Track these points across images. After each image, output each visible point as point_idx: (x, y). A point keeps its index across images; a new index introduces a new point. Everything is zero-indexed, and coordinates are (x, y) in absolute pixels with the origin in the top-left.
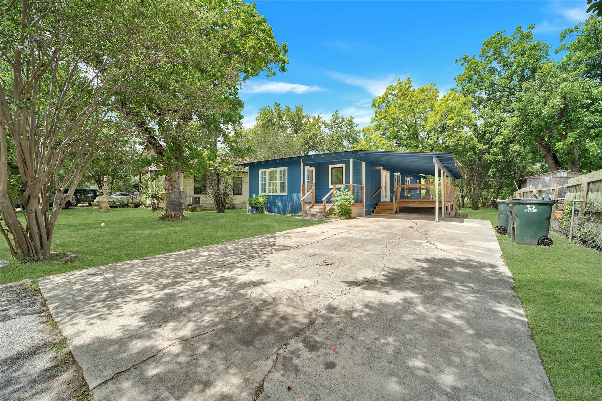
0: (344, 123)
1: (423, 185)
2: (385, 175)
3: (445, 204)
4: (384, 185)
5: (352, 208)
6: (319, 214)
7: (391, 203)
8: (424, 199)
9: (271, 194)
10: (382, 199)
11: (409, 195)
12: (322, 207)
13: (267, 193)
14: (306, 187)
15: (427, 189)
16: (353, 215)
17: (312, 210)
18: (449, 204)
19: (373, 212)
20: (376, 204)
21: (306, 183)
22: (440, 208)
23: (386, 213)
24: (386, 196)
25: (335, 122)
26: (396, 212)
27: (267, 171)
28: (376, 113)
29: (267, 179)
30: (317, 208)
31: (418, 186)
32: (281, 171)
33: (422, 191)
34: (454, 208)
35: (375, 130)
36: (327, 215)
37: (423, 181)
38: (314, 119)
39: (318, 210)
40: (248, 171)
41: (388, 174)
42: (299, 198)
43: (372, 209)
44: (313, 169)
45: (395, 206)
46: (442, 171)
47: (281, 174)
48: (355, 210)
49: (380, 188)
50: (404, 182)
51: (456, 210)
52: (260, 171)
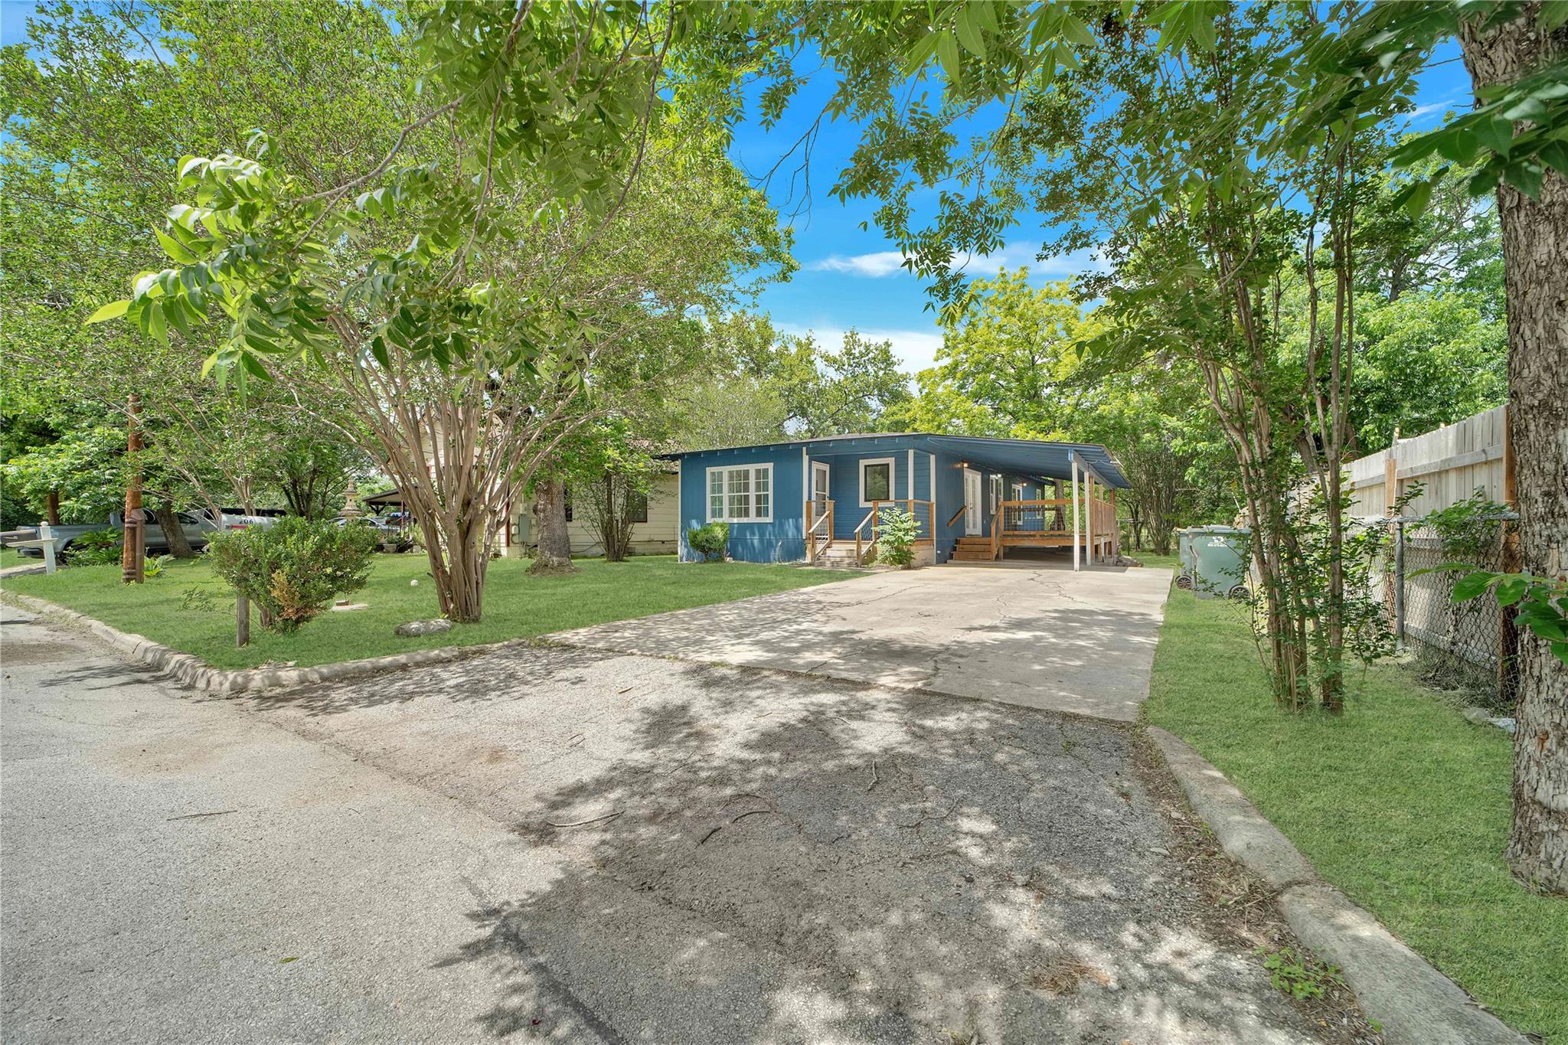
0: (871, 355)
1: (1050, 501)
2: (973, 481)
3: (1092, 540)
4: (971, 500)
5: (913, 549)
6: (847, 561)
7: (986, 540)
8: (1052, 529)
9: (735, 520)
10: (968, 531)
11: (1020, 523)
12: (854, 547)
13: (726, 518)
14: (814, 505)
15: (1058, 510)
16: (913, 562)
17: (829, 552)
18: (1102, 541)
19: (951, 557)
20: (957, 542)
21: (814, 498)
22: (1083, 549)
23: (976, 558)
24: (974, 523)
25: (849, 353)
26: (997, 557)
27: (725, 470)
28: (947, 340)
29: (725, 488)
30: (839, 550)
31: (1037, 502)
32: (758, 471)
33: (1047, 514)
34: (1114, 550)
35: (945, 377)
36: (863, 563)
37: (1049, 491)
38: (799, 344)
39: (844, 554)
40: (678, 469)
41: (978, 477)
42: (798, 529)
43: (948, 551)
44: (826, 468)
45: (995, 544)
46: (1086, 475)
47: (758, 477)
48: (920, 553)
49: (964, 507)
50: (1008, 496)
51: (1119, 554)
52: (709, 470)
